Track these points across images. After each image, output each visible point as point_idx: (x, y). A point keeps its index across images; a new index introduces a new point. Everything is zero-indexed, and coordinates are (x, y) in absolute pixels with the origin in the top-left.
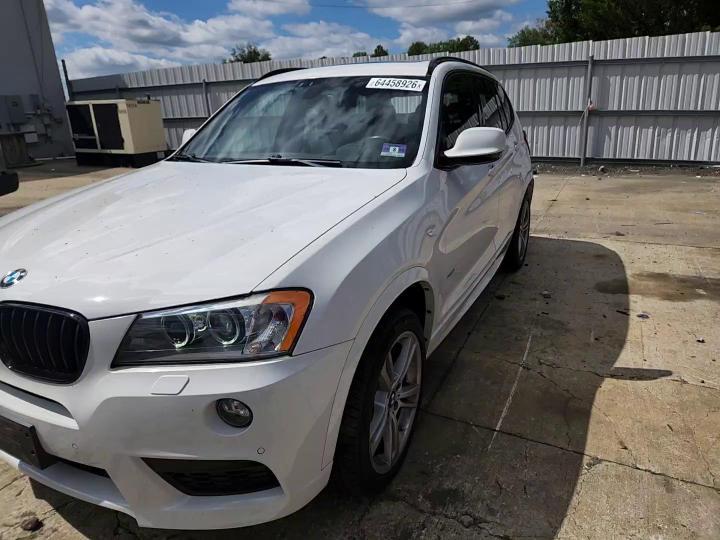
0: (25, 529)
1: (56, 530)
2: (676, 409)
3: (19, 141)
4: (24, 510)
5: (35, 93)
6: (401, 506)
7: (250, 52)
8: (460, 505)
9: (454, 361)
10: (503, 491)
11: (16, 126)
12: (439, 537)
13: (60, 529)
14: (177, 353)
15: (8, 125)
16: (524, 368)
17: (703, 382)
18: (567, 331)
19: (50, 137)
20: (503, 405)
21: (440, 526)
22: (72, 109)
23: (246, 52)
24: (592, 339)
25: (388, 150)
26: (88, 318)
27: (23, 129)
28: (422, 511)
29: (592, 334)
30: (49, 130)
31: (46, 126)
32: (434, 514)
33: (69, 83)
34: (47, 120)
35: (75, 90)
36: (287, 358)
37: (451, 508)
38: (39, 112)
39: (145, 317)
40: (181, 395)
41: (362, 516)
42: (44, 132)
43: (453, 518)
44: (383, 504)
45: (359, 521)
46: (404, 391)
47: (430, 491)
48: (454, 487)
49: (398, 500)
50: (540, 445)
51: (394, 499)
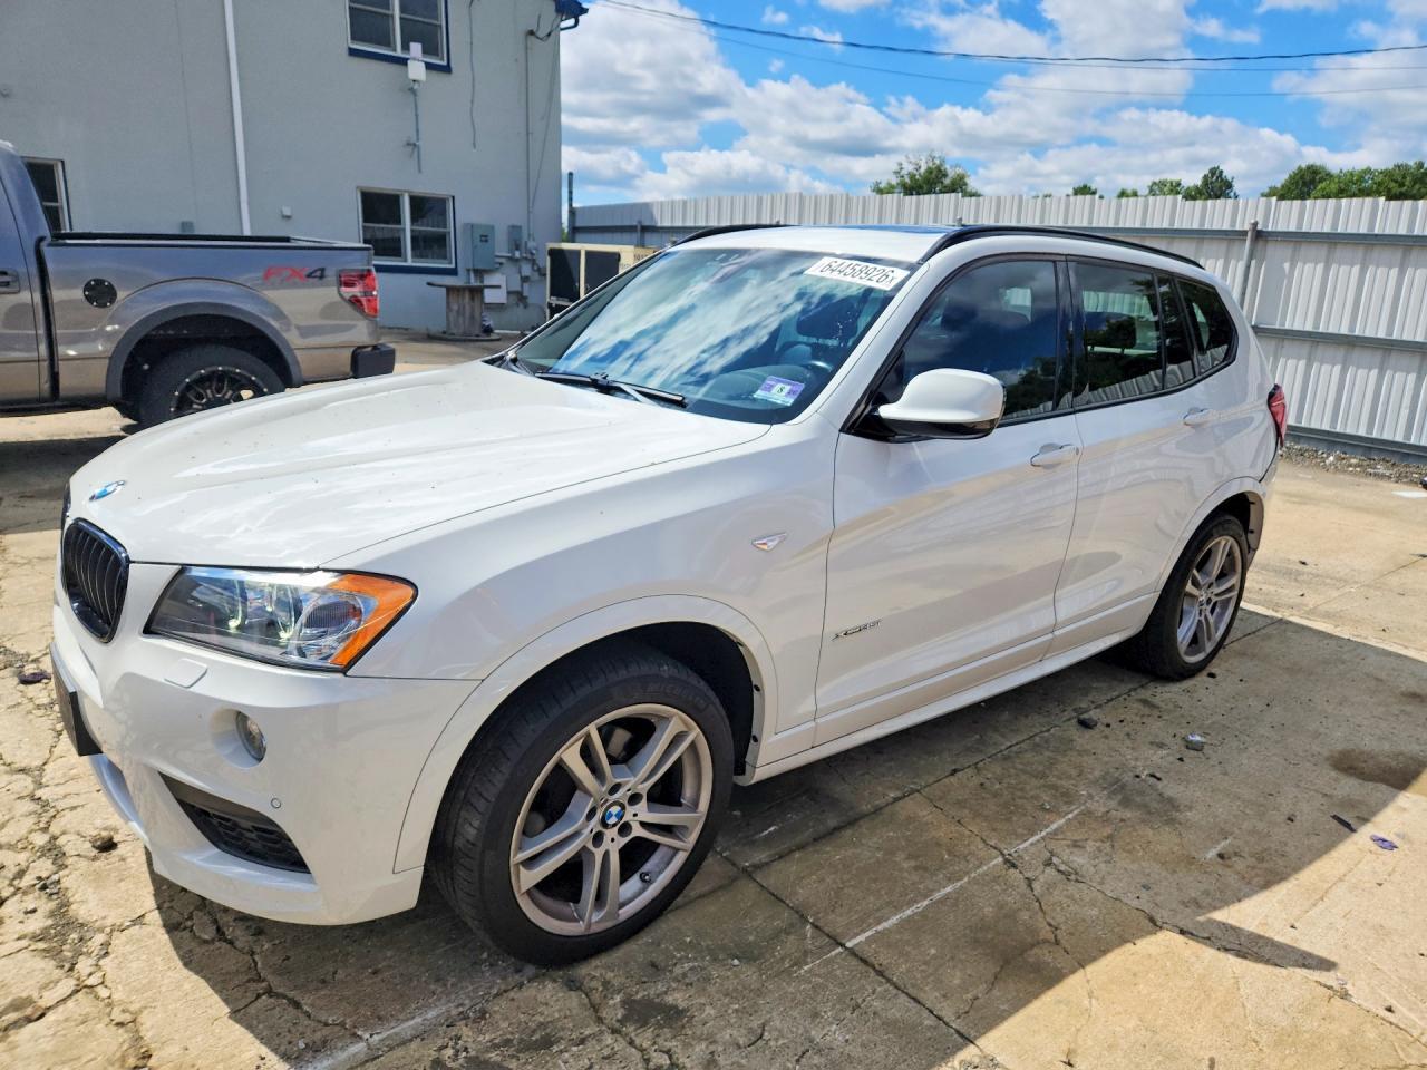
0: (93, 846)
1: (123, 860)
2: (1264, 1039)
3: (472, 299)
4: (109, 823)
5: (516, 223)
6: (575, 1000)
7: (930, 171)
8: (669, 1035)
9: (878, 810)
10: (760, 1043)
11: (479, 273)
12: (591, 1066)
13: (129, 860)
14: (228, 635)
15: (468, 270)
16: (1006, 861)
17: (1389, 1009)
18: (1171, 821)
19: (526, 298)
20: (898, 908)
21: (606, 1052)
22: (556, 255)
23: (923, 170)
24: (1212, 854)
25: (769, 388)
26: (131, 559)
27: (489, 280)
28: (600, 1020)
29: (1223, 844)
30: (526, 286)
31: (525, 279)
32: (614, 1031)
33: (572, 212)
34: (526, 270)
35: (579, 223)
36: (339, 676)
37: (649, 1033)
38: (517, 254)
39: (195, 572)
40: (191, 689)
41: (505, 991)
42: (518, 289)
43: (642, 1050)
44: (550, 986)
45: (498, 995)
46: (650, 810)
47: (639, 996)
48: (682, 1005)
49: (579, 989)
50: (903, 997)
51: (573, 985)
